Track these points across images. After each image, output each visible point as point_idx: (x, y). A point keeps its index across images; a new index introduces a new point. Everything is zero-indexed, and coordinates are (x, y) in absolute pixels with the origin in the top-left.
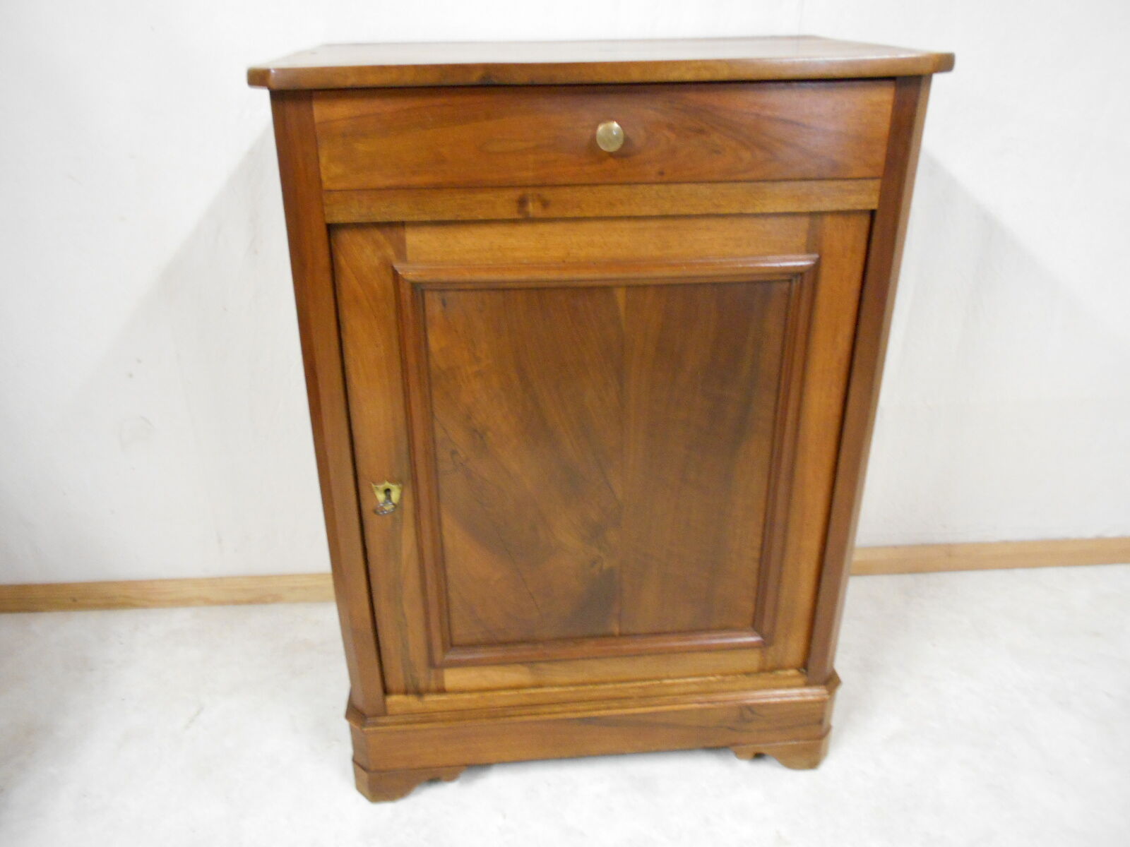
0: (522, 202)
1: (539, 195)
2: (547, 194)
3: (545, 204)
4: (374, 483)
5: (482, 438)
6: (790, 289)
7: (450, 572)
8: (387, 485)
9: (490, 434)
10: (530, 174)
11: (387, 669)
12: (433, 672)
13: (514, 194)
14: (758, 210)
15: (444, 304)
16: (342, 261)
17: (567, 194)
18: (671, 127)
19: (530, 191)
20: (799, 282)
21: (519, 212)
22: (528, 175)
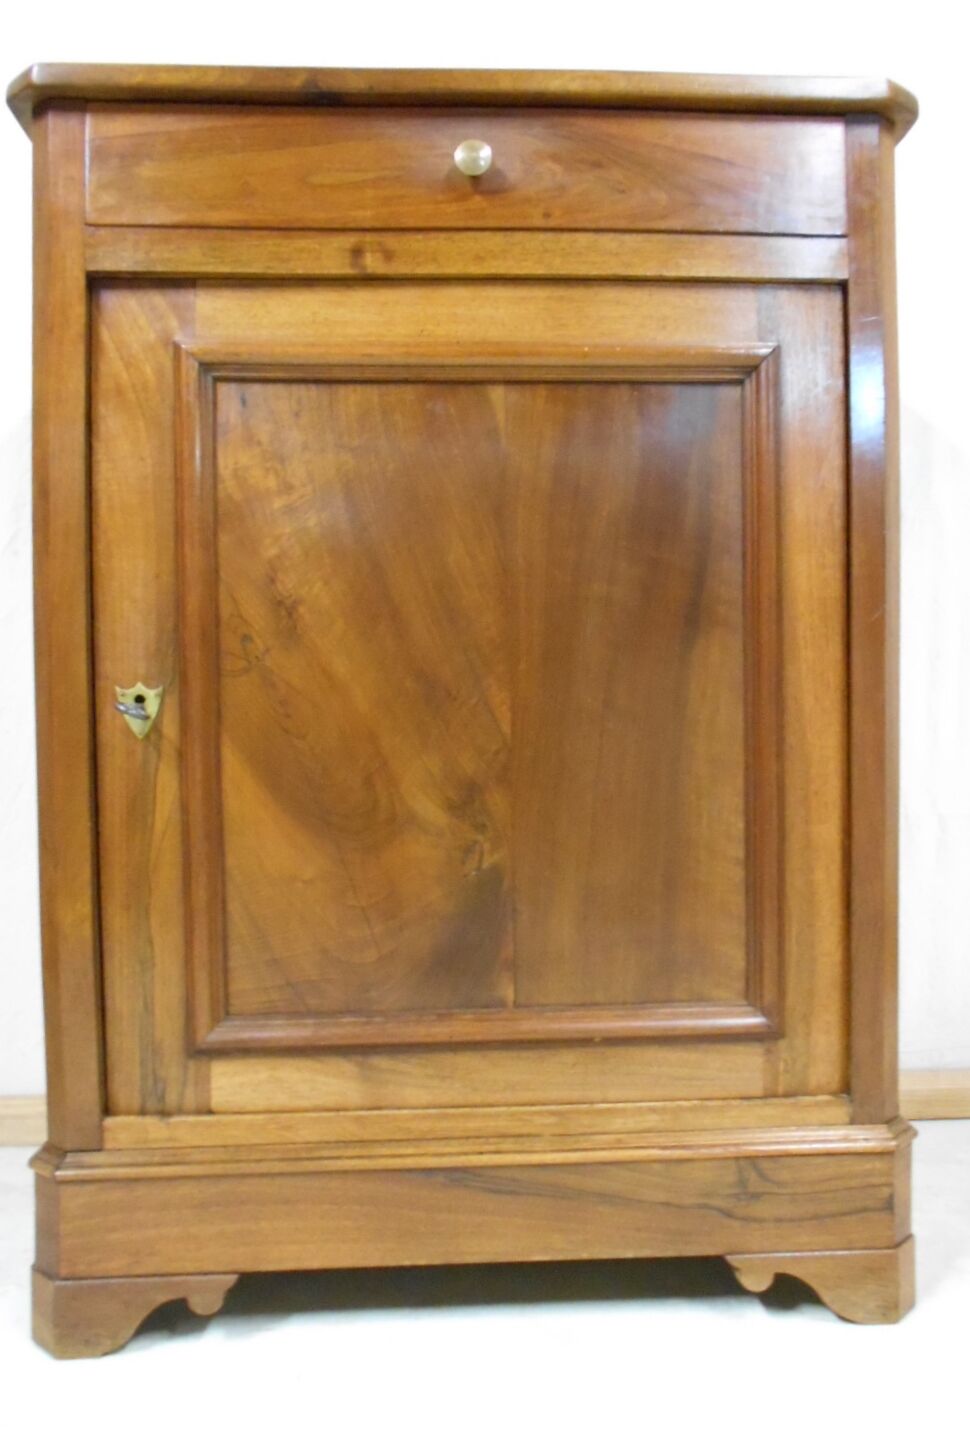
0: (357, 252)
1: (380, 244)
2: (391, 241)
3: (388, 256)
4: (122, 687)
5: (290, 615)
6: (743, 397)
7: (231, 861)
8: (140, 688)
9: (302, 610)
10: (369, 213)
11: (114, 1057)
12: (192, 1064)
13: (349, 241)
14: (683, 273)
15: (244, 402)
16: (105, 335)
17: (416, 242)
18: (555, 158)
19: (369, 238)
20: (754, 383)
21: (353, 265)
22: (365, 216)
